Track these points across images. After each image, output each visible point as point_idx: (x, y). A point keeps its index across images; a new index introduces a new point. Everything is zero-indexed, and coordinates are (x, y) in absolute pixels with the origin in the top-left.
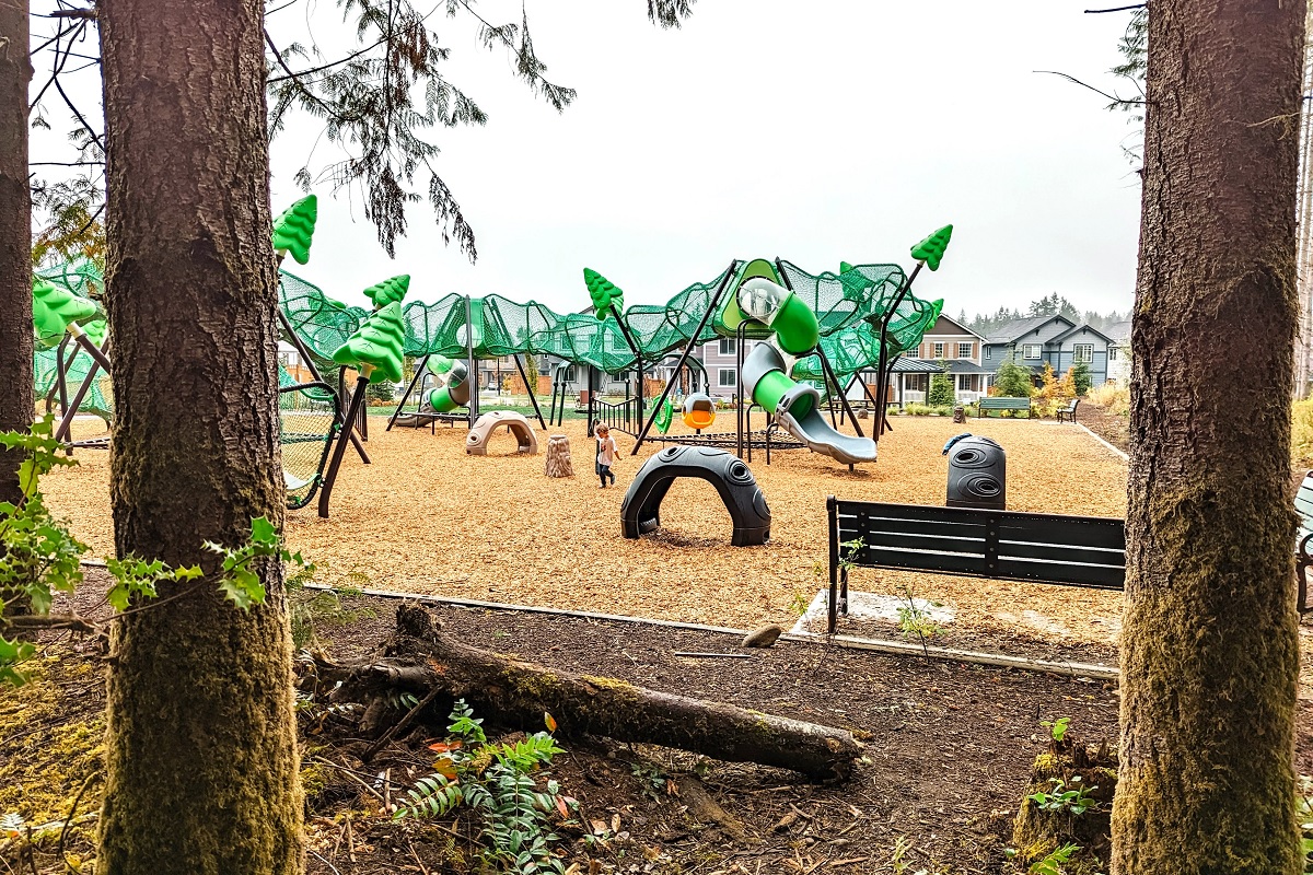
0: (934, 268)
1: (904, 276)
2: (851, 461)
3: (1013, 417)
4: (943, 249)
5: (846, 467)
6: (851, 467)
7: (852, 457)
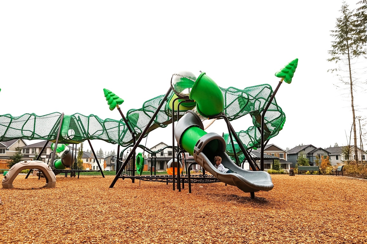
0: (289, 82)
1: (272, 91)
2: (252, 189)
3: (311, 174)
4: (294, 71)
5: (248, 195)
6: (252, 195)
7: (253, 185)
